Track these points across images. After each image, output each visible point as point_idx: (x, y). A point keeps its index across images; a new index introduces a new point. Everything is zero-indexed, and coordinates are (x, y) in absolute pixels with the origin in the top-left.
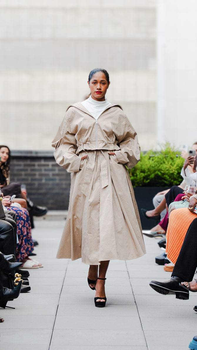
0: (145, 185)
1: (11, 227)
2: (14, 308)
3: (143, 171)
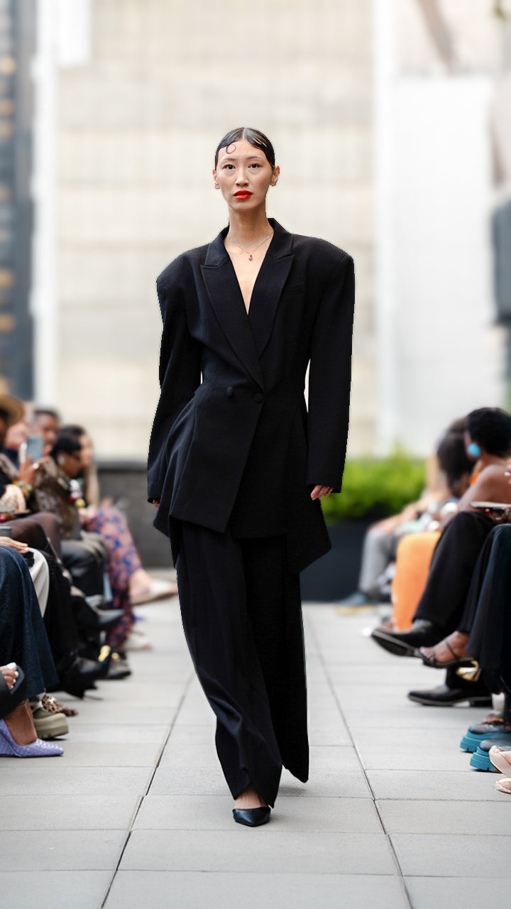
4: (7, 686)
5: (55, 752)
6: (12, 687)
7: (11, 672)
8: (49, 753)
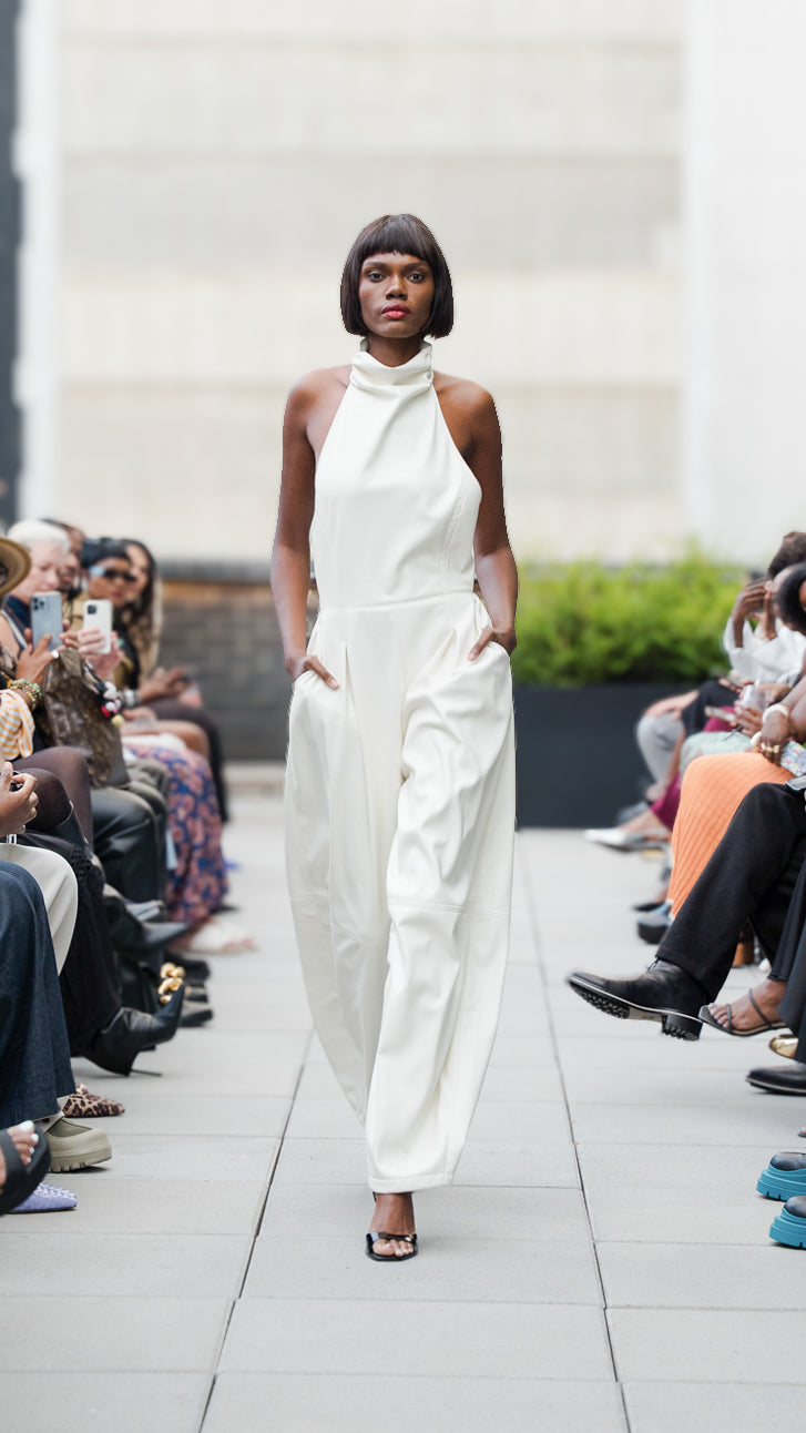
0: (612, 679)
1: (147, 815)
2: (158, 1075)
3: (606, 631)
4: (21, 1162)
5: (63, 1204)
6: (29, 1160)
7: (26, 1138)
8: (53, 1206)
